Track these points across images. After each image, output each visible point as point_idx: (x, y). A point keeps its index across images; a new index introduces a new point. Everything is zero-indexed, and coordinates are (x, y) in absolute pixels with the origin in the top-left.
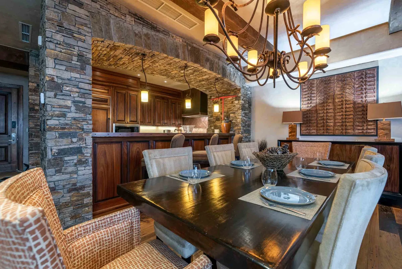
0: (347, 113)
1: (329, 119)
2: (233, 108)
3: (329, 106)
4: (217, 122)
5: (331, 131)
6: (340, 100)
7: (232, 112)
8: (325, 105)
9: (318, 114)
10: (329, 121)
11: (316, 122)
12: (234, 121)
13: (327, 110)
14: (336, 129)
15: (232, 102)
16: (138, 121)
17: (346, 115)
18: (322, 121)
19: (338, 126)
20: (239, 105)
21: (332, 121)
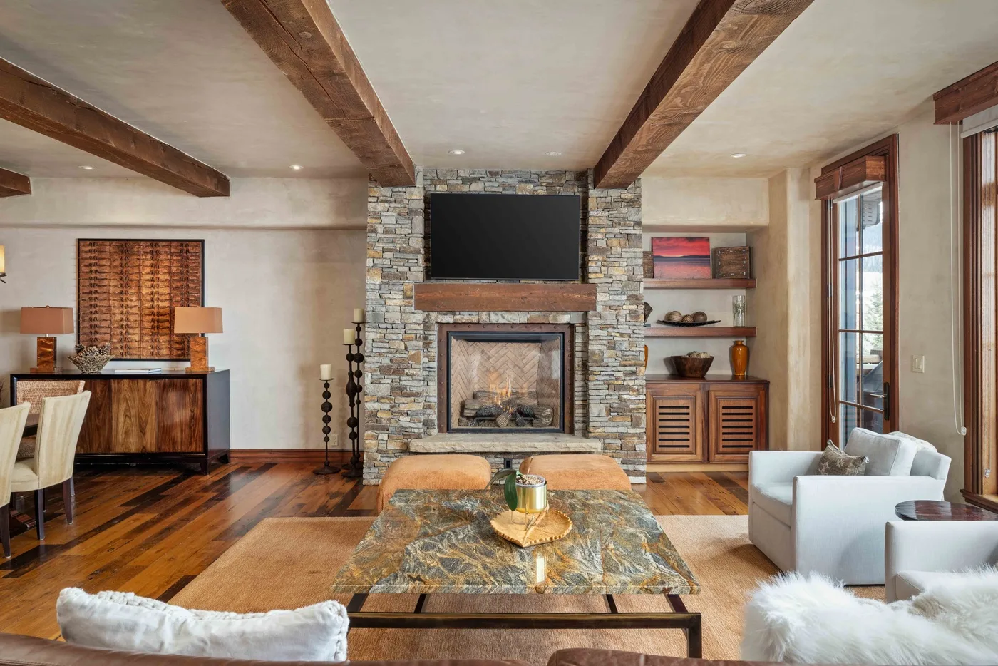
0: (161, 318)
1: (132, 328)
3: (131, 300)
5: (134, 352)
6: (149, 291)
8: (124, 298)
9: (113, 316)
10: (131, 331)
11: (109, 332)
13: (129, 309)
14: (144, 348)
17: (158, 321)
18: (118, 331)
19: (147, 341)
21: (137, 331)
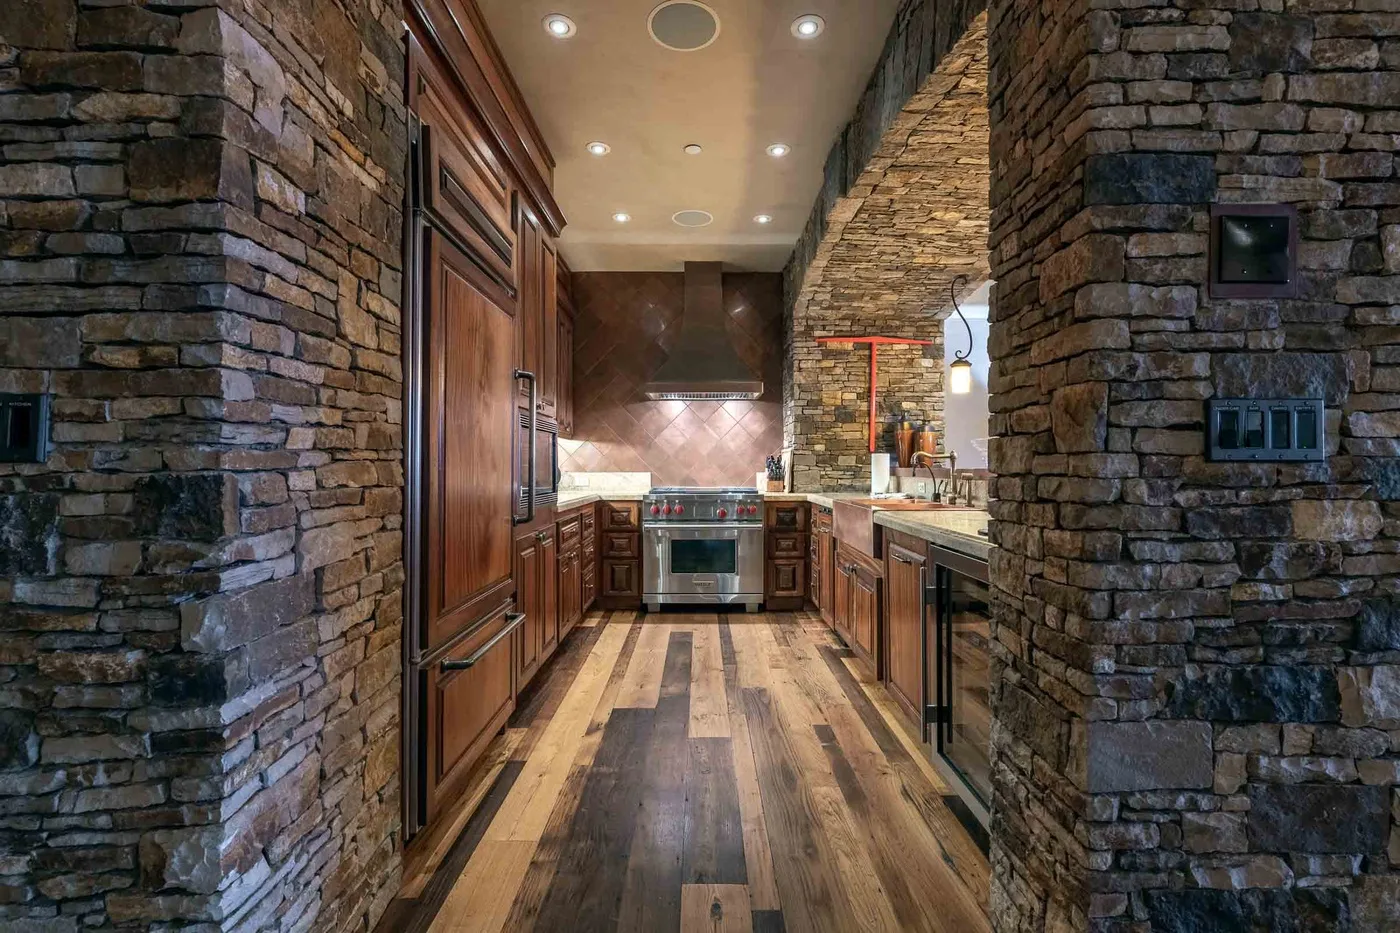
2: (913, 381)
4: (841, 424)
7: (909, 394)
15: (911, 362)
20: (938, 375)
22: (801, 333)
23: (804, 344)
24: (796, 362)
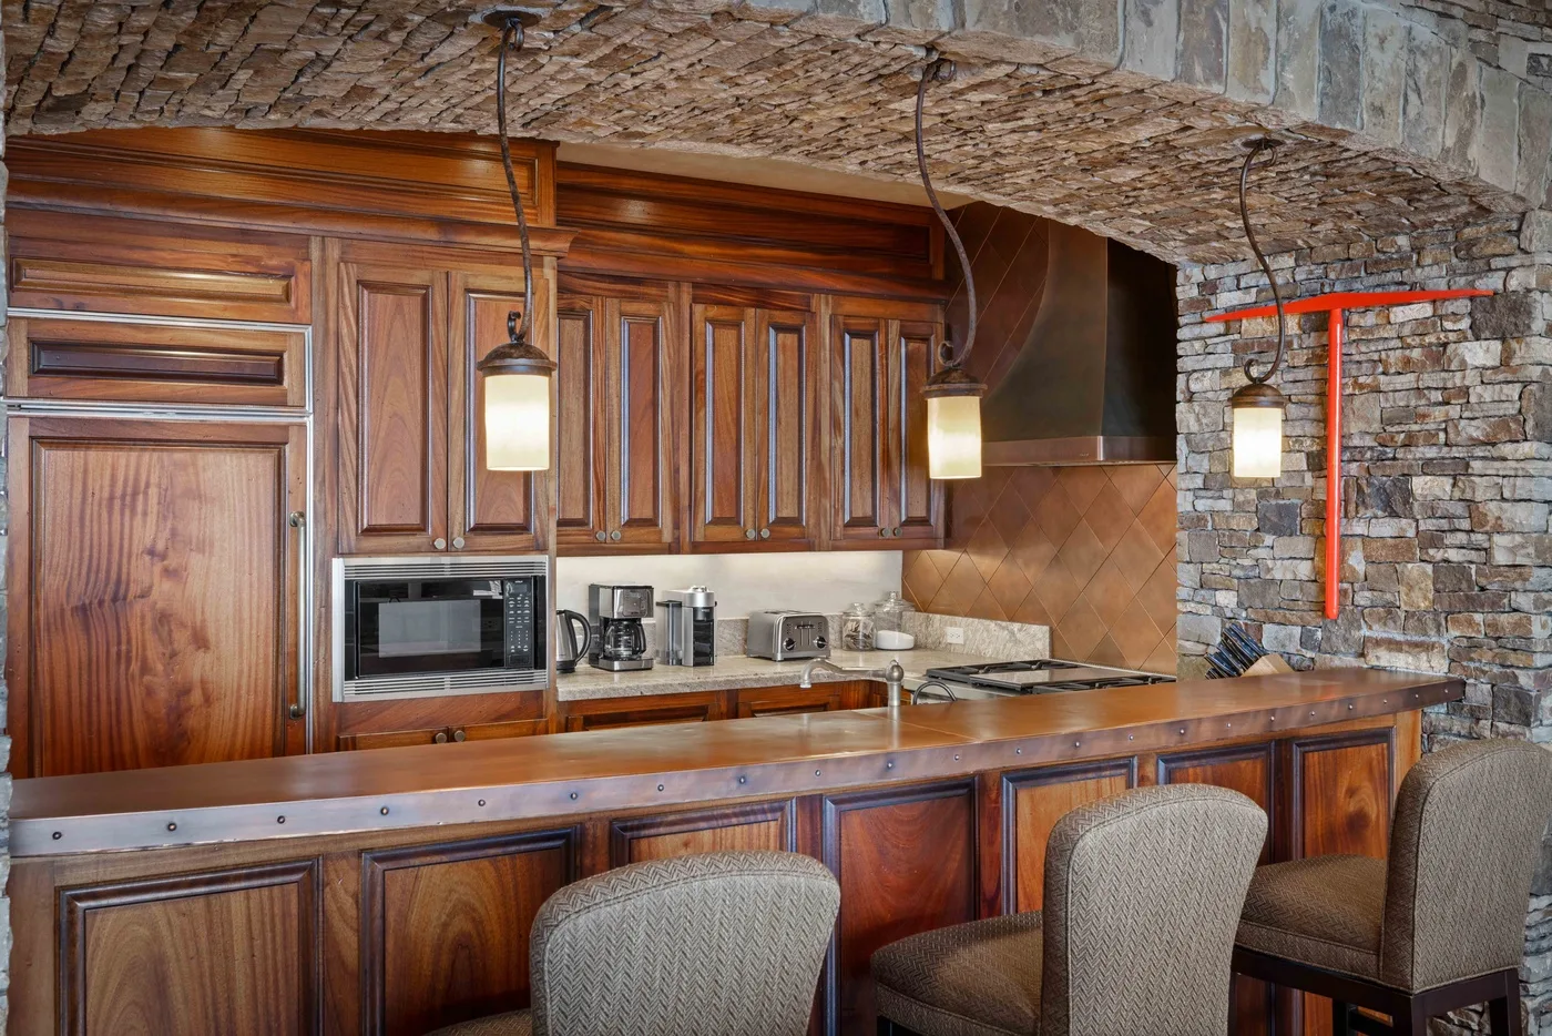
2: (1439, 413)
4: (1269, 539)
7: (1431, 453)
12: (1453, 555)
15: (1439, 356)
16: (535, 523)
20: (1513, 391)
22: (1194, 304)
23: (1197, 331)
24: (1181, 379)
